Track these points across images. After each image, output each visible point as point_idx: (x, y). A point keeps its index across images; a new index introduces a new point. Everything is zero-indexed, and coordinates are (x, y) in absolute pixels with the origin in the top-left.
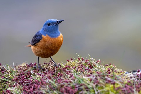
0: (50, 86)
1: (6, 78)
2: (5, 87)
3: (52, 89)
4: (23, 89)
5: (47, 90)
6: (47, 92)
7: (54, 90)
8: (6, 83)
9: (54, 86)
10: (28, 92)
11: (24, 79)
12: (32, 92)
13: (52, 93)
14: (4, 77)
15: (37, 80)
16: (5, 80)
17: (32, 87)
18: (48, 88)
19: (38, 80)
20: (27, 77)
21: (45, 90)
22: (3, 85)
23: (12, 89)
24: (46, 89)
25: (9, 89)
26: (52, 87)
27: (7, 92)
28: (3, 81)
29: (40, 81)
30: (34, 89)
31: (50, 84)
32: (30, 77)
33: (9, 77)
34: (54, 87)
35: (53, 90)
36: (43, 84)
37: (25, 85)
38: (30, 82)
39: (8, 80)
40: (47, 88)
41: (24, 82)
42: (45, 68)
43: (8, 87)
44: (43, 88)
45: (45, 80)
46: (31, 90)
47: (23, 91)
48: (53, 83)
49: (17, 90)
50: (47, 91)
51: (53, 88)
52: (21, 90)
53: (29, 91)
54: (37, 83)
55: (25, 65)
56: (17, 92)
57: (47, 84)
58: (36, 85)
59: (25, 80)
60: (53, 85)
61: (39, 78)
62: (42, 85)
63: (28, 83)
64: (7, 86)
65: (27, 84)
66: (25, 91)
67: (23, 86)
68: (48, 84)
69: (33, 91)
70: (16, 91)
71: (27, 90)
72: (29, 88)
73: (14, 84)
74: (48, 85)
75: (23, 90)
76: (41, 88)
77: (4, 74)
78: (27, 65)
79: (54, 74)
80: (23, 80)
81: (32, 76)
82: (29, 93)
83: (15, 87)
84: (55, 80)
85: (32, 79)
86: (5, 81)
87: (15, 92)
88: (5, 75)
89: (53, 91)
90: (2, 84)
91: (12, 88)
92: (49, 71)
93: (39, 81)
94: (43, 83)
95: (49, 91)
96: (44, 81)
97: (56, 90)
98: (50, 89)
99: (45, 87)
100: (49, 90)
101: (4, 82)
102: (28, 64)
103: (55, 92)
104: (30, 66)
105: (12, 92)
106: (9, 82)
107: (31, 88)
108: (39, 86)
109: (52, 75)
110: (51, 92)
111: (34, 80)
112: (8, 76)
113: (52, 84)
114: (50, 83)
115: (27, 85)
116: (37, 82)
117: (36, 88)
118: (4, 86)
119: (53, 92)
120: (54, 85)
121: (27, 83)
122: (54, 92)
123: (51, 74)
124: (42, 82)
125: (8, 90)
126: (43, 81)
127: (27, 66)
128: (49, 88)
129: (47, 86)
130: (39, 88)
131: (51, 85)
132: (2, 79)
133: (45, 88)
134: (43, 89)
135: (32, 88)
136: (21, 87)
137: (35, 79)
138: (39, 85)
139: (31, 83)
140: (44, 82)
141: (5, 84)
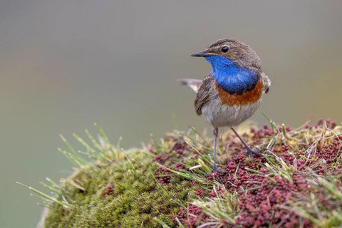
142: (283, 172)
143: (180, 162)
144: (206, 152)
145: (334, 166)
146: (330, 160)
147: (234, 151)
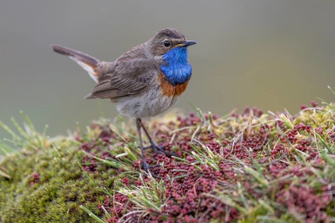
0: (247, 184)
1: (117, 156)
2: (111, 186)
3: (255, 193)
4: (166, 191)
5: (239, 196)
6: (237, 203)
7: (260, 196)
8: (116, 174)
9: (261, 186)
10: (179, 202)
11: (171, 161)
12: (193, 203)
13: (253, 206)
14: (110, 156)
15: (208, 164)
16: (114, 163)
17: (194, 185)
18: (240, 191)
19: (212, 165)
20: (179, 156)
21: (231, 196)
22: (107, 179)
23: (134, 192)
24: (235, 194)
25: (124, 191)
26: (253, 187)
27: (117, 199)
28: (108, 167)
29: (218, 170)
30: (199, 191)
31: (248, 177)
32: (187, 155)
33: (126, 157)
34: (259, 188)
35: (256, 196)
36: (225, 179)
37: (173, 179)
38: (186, 173)
39: (121, 166)
40: (237, 191)
41: (168, 170)
42: (234, 131)
43: (121, 186)
44: (227, 191)
45: (231, 165)
46: (191, 194)
47: (165, 198)
48: (257, 174)
49: (147, 194)
50: (236, 199)
51: (258, 191)
52: (159, 195)
53: (184, 197)
54: (209, 174)
55: (174, 119)
56: (149, 202)
57: (240, 178)
58: (204, 180)
59: (174, 163)
60: (257, 181)
61: (215, 159)
62: (224, 182)
63: (183, 175)
64: (117, 181)
65: (178, 177)
66: (172, 197)
67: (167, 182)
68: (242, 179)
69: (195, 200)
70: (143, 198)
71: (177, 197)
72: (185, 190)
73: (141, 177)
74: (241, 181)
75: (167, 197)
76: (221, 190)
77: (111, 147)
78: (179, 119)
79: (262, 149)
80: (168, 164)
81: (193, 153)
82: (184, 204)
83: (141, 187)
84: (262, 168)
85: (193, 164)
86: (112, 167)
87: (142, 200)
88: (113, 148)
89: (256, 199)
90: (104, 174)
91: (134, 189)
92: (245, 137)
93: (214, 170)
94: (227, 174)
95: (243, 198)
96: (230, 169)
97: (265, 197)
98: (247, 194)
99: (231, 186)
100: (245, 196)
101: (110, 171)
102: (183, 117)
103: (261, 201)
104: (189, 122)
105: (134, 202)
106: (123, 171)
107: (189, 190)
108: (214, 185)
109: (255, 151)
110: (250, 202)
111: (199, 164)
112: (123, 152)
113: (252, 179)
114: (247, 174)
115: (180, 181)
116: (209, 171)
117: (204, 189)
118: (108, 182)
119: (255, 203)
120: (259, 183)
121: (178, 173)
122: (258, 203)
123: (251, 150)
124: (222, 172)
125: (121, 195)
126: (225, 169)
127: (179, 123)
128: (243, 189)
129: (239, 185)
130: (215, 190)
131: (249, 181)
132: (105, 161)
133: (233, 189)
134: (225, 194)
135: (194, 188)
136: (159, 185)
137: (202, 163)
138: (216, 182)
139: (189, 173)
140: (227, 172)
141: (111, 175)
142: (210, 160)
143: (106, 150)
144: (132, 140)
145: (260, 154)
146: (257, 148)
147: (161, 139)
